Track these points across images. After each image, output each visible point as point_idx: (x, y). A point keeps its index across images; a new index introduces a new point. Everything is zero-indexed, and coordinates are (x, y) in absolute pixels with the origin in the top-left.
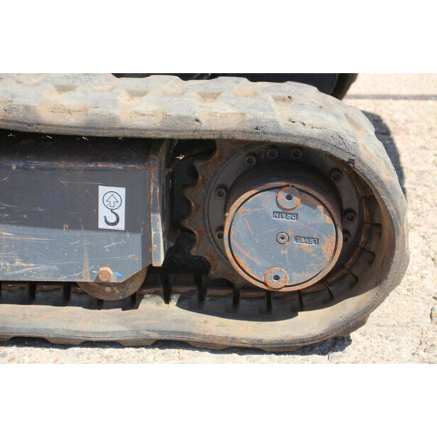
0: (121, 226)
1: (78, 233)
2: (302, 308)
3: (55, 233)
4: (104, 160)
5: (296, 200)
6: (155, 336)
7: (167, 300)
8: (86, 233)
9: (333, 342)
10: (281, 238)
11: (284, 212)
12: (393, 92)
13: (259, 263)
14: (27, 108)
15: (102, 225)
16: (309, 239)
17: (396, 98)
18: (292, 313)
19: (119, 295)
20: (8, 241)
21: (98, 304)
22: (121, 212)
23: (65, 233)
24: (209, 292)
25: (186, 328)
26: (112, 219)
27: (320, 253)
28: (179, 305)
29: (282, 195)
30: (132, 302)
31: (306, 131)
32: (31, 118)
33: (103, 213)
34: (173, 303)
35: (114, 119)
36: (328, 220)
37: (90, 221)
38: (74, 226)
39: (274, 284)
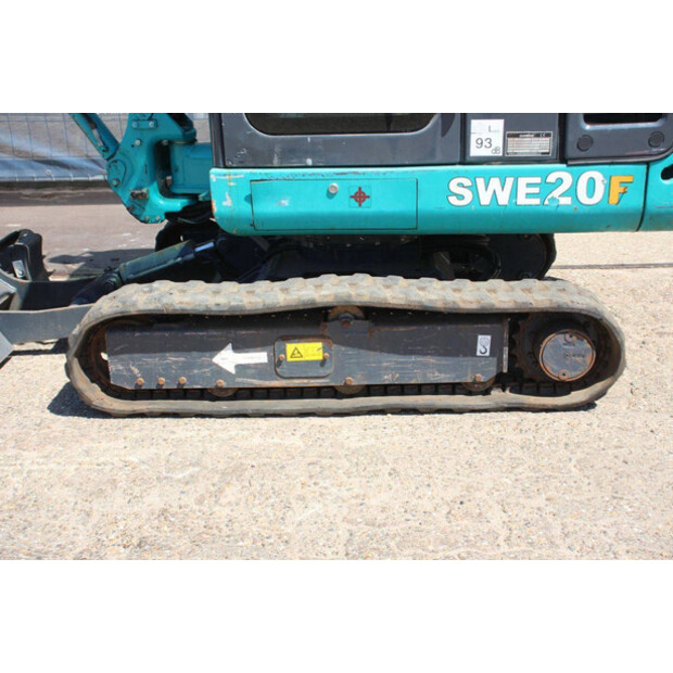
0: (488, 354)
1: (466, 359)
2: (573, 390)
3: (456, 359)
4: (482, 323)
5: (574, 338)
6: (506, 405)
7: (504, 390)
8: (470, 358)
9: (588, 405)
10: (566, 356)
11: (568, 343)
12: (570, 264)
13: (555, 367)
14: (454, 302)
15: (478, 354)
16: (579, 355)
17: (573, 267)
18: (568, 393)
19: (482, 388)
20: (433, 364)
21: (470, 393)
22: (488, 347)
23: (461, 359)
24: (525, 385)
25: (520, 401)
26: (483, 351)
27: (585, 362)
28: (511, 391)
29: (567, 336)
30: (486, 392)
31: (580, 306)
32: (456, 306)
33: (480, 348)
34: (507, 392)
35: (493, 305)
36: (589, 346)
37: (472, 351)
38: (465, 355)
39: (563, 378)
